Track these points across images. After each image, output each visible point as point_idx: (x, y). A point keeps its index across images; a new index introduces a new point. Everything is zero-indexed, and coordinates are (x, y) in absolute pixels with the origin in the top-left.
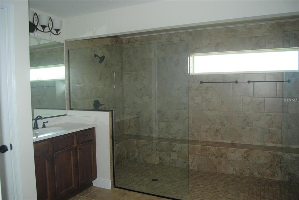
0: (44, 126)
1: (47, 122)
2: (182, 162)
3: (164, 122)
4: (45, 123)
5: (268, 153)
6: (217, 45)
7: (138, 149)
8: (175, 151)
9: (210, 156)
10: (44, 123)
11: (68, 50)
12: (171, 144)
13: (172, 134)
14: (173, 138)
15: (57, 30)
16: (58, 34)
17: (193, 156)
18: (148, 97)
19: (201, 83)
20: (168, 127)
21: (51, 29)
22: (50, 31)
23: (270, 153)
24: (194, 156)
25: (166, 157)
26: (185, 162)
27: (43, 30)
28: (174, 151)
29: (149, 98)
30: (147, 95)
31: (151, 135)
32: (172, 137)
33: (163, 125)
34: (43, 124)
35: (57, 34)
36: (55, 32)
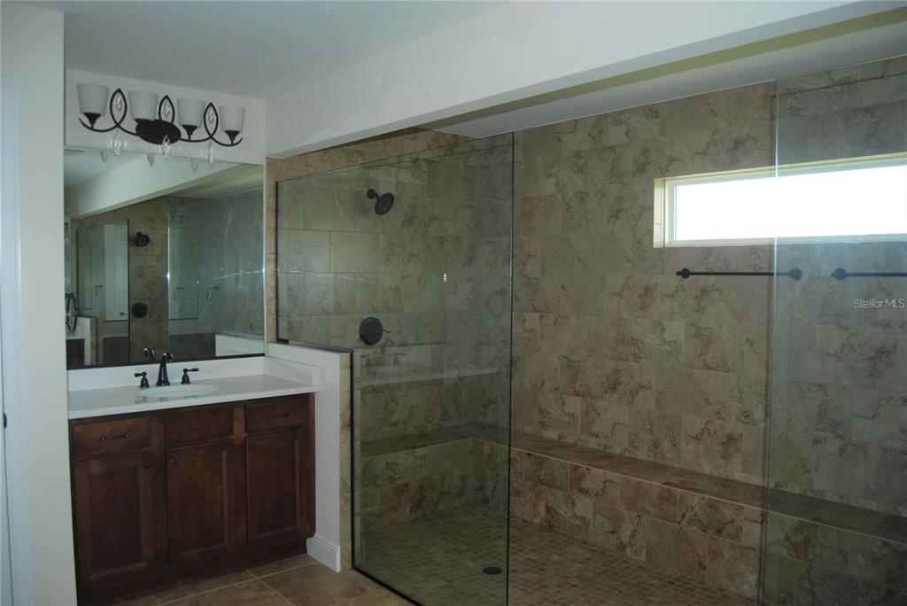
0: (186, 380)
1: (196, 370)
2: (605, 530)
3: (578, 395)
4: (188, 373)
5: (880, 543)
6: (738, 143)
7: (494, 470)
8: (586, 492)
9: (684, 523)
10: (185, 371)
11: (277, 183)
12: (576, 467)
13: (597, 436)
14: (602, 448)
15: (232, 134)
16: (234, 142)
17: (636, 514)
18: (538, 314)
19: (685, 274)
20: (587, 413)
21: (211, 133)
22: (211, 137)
23: (886, 544)
24: (638, 516)
25: (563, 506)
26: (613, 532)
27: (189, 138)
28: (583, 489)
29: (541, 318)
30: (536, 310)
31: (543, 431)
32: (599, 444)
33: (575, 405)
34: (183, 373)
35: (232, 145)
36: (226, 139)
